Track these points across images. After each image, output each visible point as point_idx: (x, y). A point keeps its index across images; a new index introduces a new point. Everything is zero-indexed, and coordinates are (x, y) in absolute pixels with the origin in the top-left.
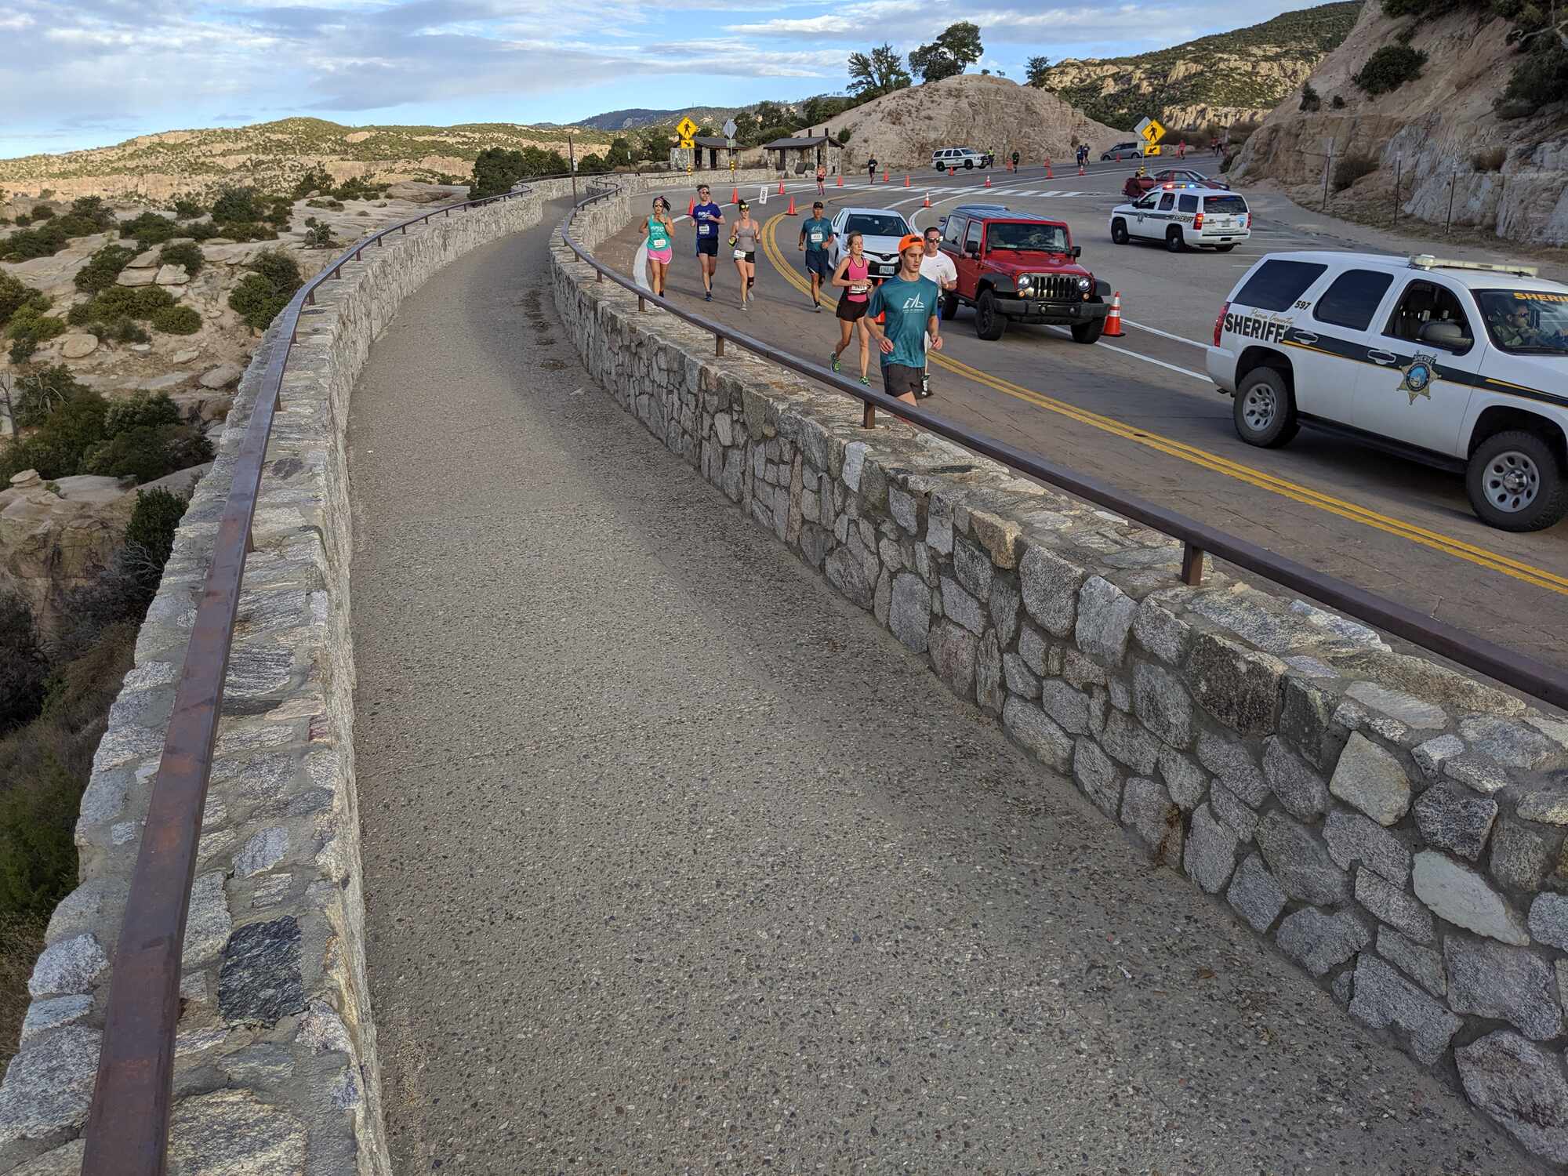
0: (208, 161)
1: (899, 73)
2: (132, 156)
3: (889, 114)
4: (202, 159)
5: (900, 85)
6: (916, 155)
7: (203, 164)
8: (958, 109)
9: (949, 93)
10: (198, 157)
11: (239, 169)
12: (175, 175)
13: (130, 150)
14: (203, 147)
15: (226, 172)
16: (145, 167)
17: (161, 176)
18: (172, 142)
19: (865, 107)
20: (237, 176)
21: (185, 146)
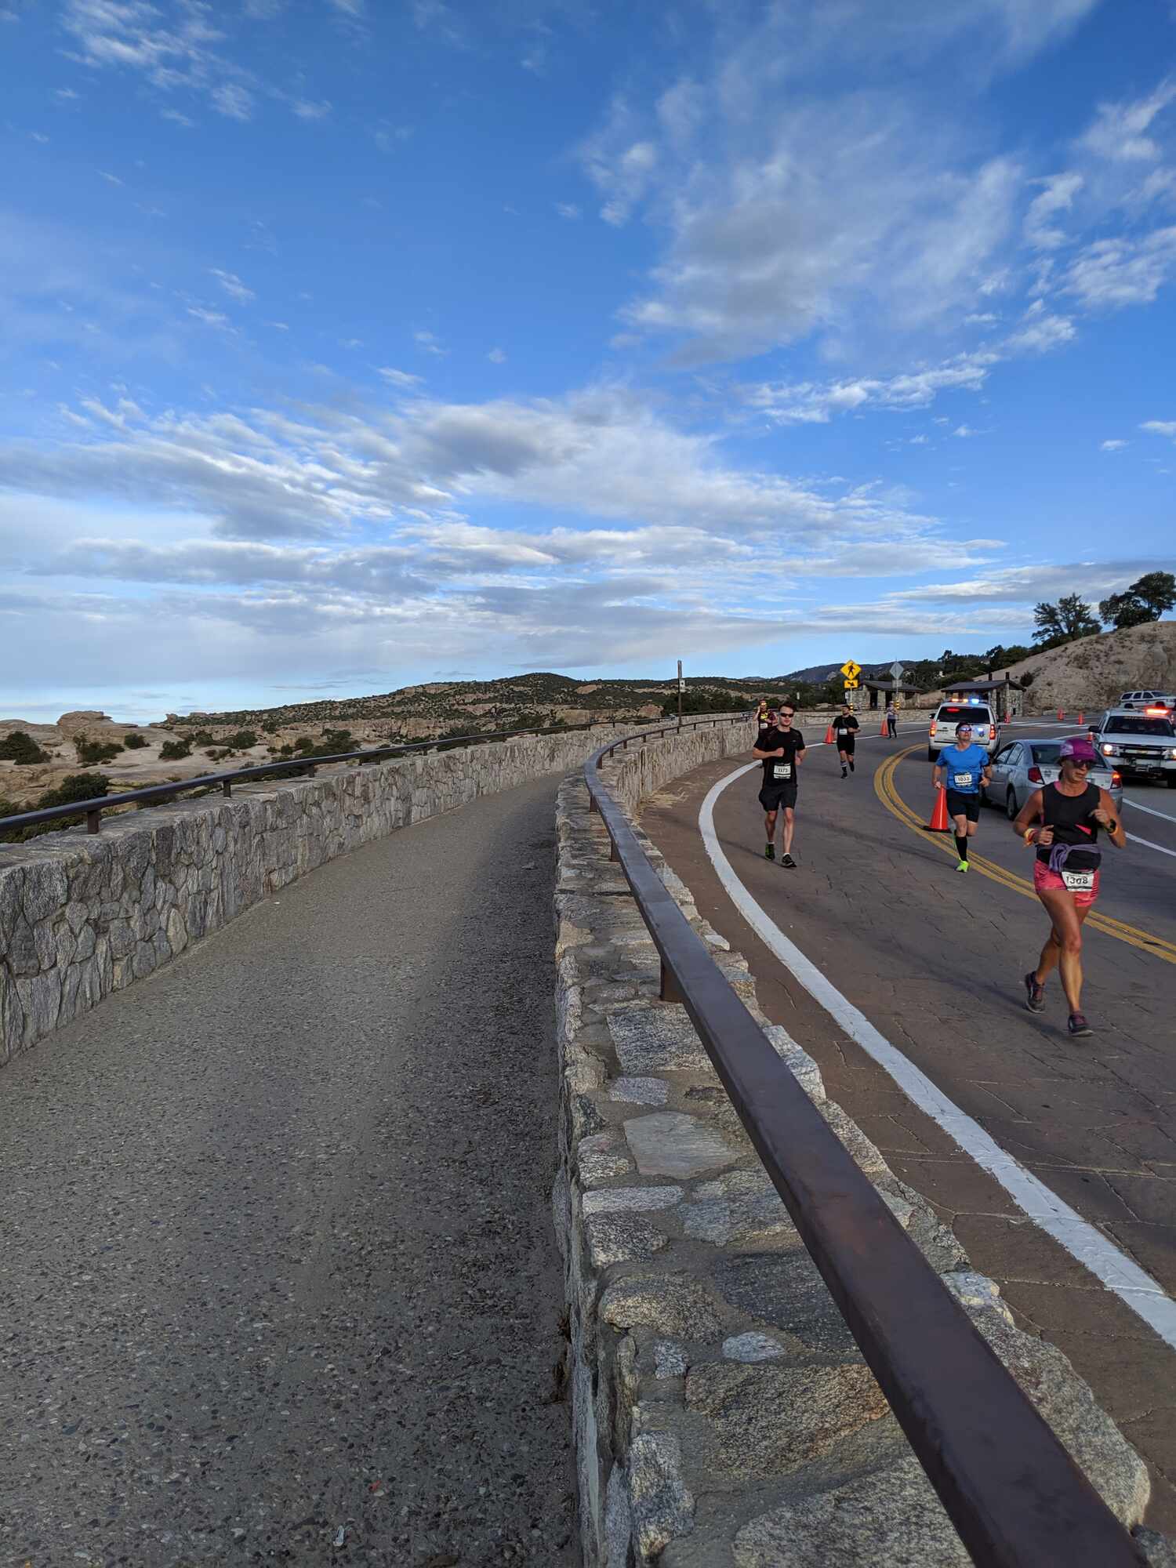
0: (460, 708)
1: (1088, 621)
2: (400, 703)
3: (1077, 658)
4: (455, 707)
5: (1088, 632)
6: (1104, 698)
7: (456, 710)
8: (1150, 653)
9: (1142, 639)
10: (453, 705)
11: (484, 715)
12: (433, 720)
13: (398, 698)
14: (457, 697)
15: (476, 717)
16: (409, 712)
17: (420, 720)
18: (433, 692)
19: (1051, 653)
20: (483, 721)
21: (444, 696)
